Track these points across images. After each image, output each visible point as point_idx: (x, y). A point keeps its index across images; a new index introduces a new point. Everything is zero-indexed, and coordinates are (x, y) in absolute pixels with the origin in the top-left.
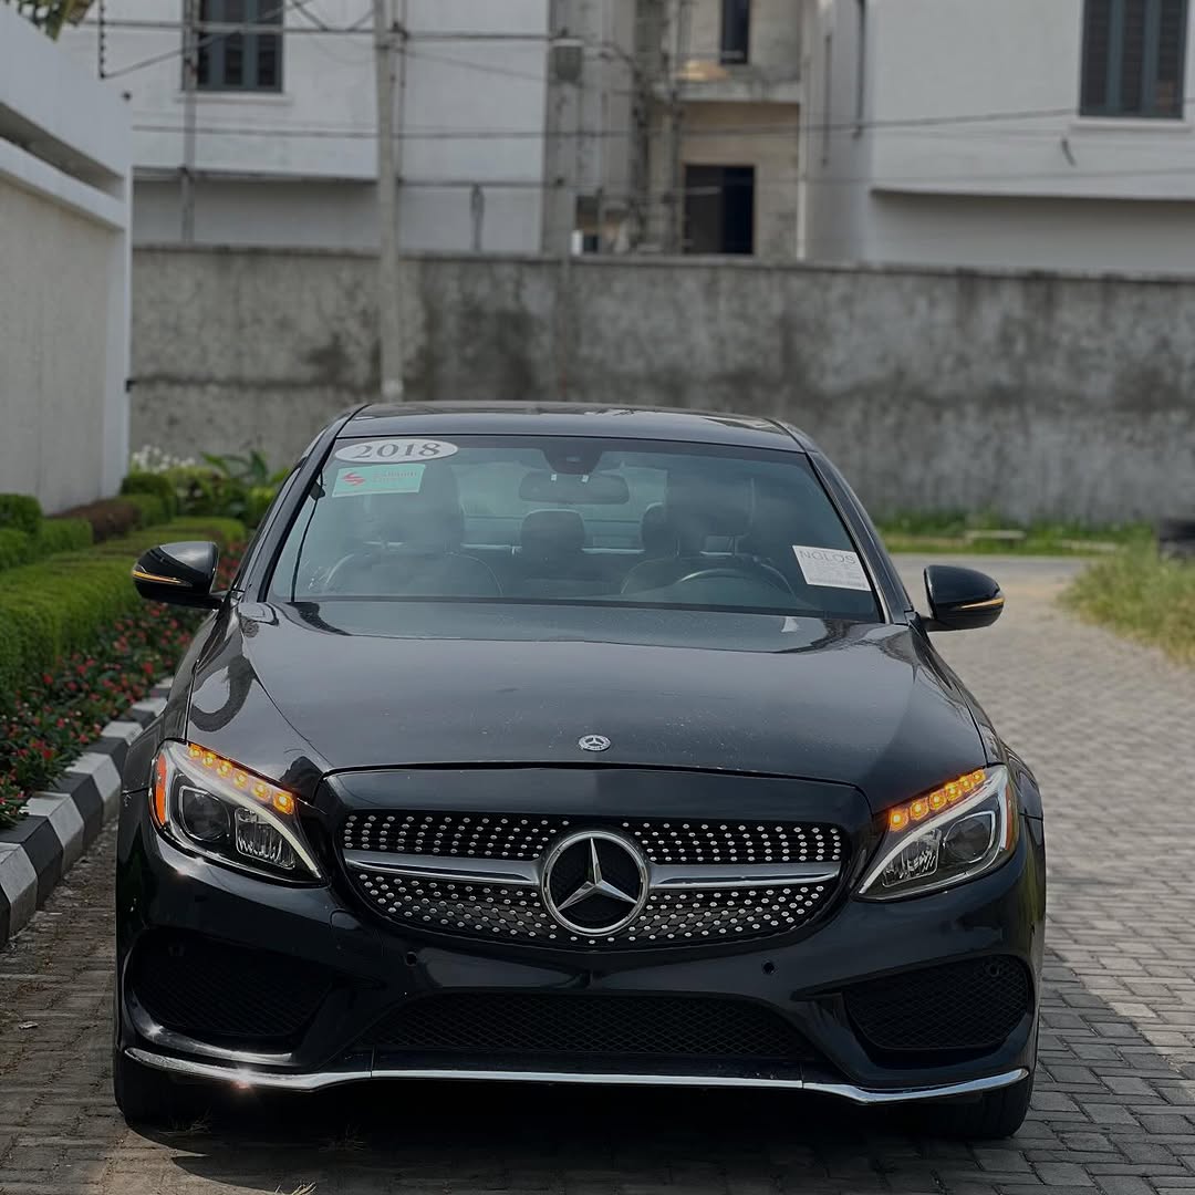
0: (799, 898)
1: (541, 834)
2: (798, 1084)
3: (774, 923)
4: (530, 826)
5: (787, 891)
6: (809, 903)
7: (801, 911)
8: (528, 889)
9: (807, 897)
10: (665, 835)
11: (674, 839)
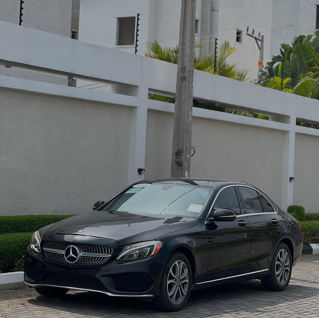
0: (105, 259)
1: (65, 246)
2: (101, 292)
3: (100, 263)
4: (63, 244)
5: (103, 258)
6: (106, 260)
7: (105, 262)
8: (62, 254)
9: (106, 259)
10: (84, 247)
11: (86, 248)
